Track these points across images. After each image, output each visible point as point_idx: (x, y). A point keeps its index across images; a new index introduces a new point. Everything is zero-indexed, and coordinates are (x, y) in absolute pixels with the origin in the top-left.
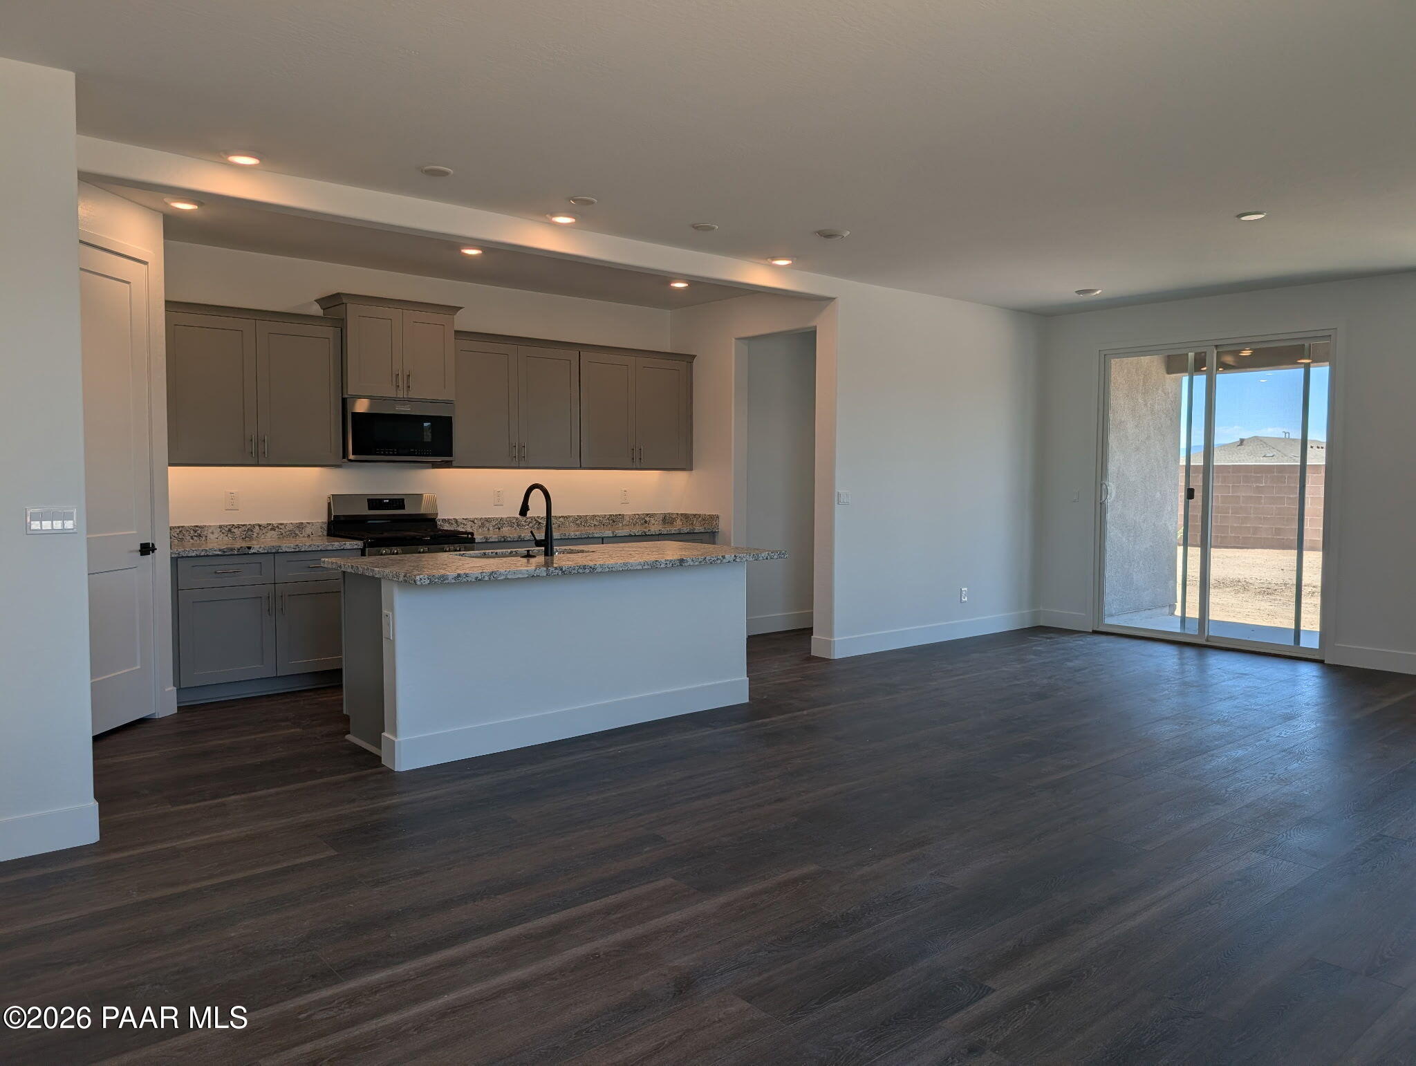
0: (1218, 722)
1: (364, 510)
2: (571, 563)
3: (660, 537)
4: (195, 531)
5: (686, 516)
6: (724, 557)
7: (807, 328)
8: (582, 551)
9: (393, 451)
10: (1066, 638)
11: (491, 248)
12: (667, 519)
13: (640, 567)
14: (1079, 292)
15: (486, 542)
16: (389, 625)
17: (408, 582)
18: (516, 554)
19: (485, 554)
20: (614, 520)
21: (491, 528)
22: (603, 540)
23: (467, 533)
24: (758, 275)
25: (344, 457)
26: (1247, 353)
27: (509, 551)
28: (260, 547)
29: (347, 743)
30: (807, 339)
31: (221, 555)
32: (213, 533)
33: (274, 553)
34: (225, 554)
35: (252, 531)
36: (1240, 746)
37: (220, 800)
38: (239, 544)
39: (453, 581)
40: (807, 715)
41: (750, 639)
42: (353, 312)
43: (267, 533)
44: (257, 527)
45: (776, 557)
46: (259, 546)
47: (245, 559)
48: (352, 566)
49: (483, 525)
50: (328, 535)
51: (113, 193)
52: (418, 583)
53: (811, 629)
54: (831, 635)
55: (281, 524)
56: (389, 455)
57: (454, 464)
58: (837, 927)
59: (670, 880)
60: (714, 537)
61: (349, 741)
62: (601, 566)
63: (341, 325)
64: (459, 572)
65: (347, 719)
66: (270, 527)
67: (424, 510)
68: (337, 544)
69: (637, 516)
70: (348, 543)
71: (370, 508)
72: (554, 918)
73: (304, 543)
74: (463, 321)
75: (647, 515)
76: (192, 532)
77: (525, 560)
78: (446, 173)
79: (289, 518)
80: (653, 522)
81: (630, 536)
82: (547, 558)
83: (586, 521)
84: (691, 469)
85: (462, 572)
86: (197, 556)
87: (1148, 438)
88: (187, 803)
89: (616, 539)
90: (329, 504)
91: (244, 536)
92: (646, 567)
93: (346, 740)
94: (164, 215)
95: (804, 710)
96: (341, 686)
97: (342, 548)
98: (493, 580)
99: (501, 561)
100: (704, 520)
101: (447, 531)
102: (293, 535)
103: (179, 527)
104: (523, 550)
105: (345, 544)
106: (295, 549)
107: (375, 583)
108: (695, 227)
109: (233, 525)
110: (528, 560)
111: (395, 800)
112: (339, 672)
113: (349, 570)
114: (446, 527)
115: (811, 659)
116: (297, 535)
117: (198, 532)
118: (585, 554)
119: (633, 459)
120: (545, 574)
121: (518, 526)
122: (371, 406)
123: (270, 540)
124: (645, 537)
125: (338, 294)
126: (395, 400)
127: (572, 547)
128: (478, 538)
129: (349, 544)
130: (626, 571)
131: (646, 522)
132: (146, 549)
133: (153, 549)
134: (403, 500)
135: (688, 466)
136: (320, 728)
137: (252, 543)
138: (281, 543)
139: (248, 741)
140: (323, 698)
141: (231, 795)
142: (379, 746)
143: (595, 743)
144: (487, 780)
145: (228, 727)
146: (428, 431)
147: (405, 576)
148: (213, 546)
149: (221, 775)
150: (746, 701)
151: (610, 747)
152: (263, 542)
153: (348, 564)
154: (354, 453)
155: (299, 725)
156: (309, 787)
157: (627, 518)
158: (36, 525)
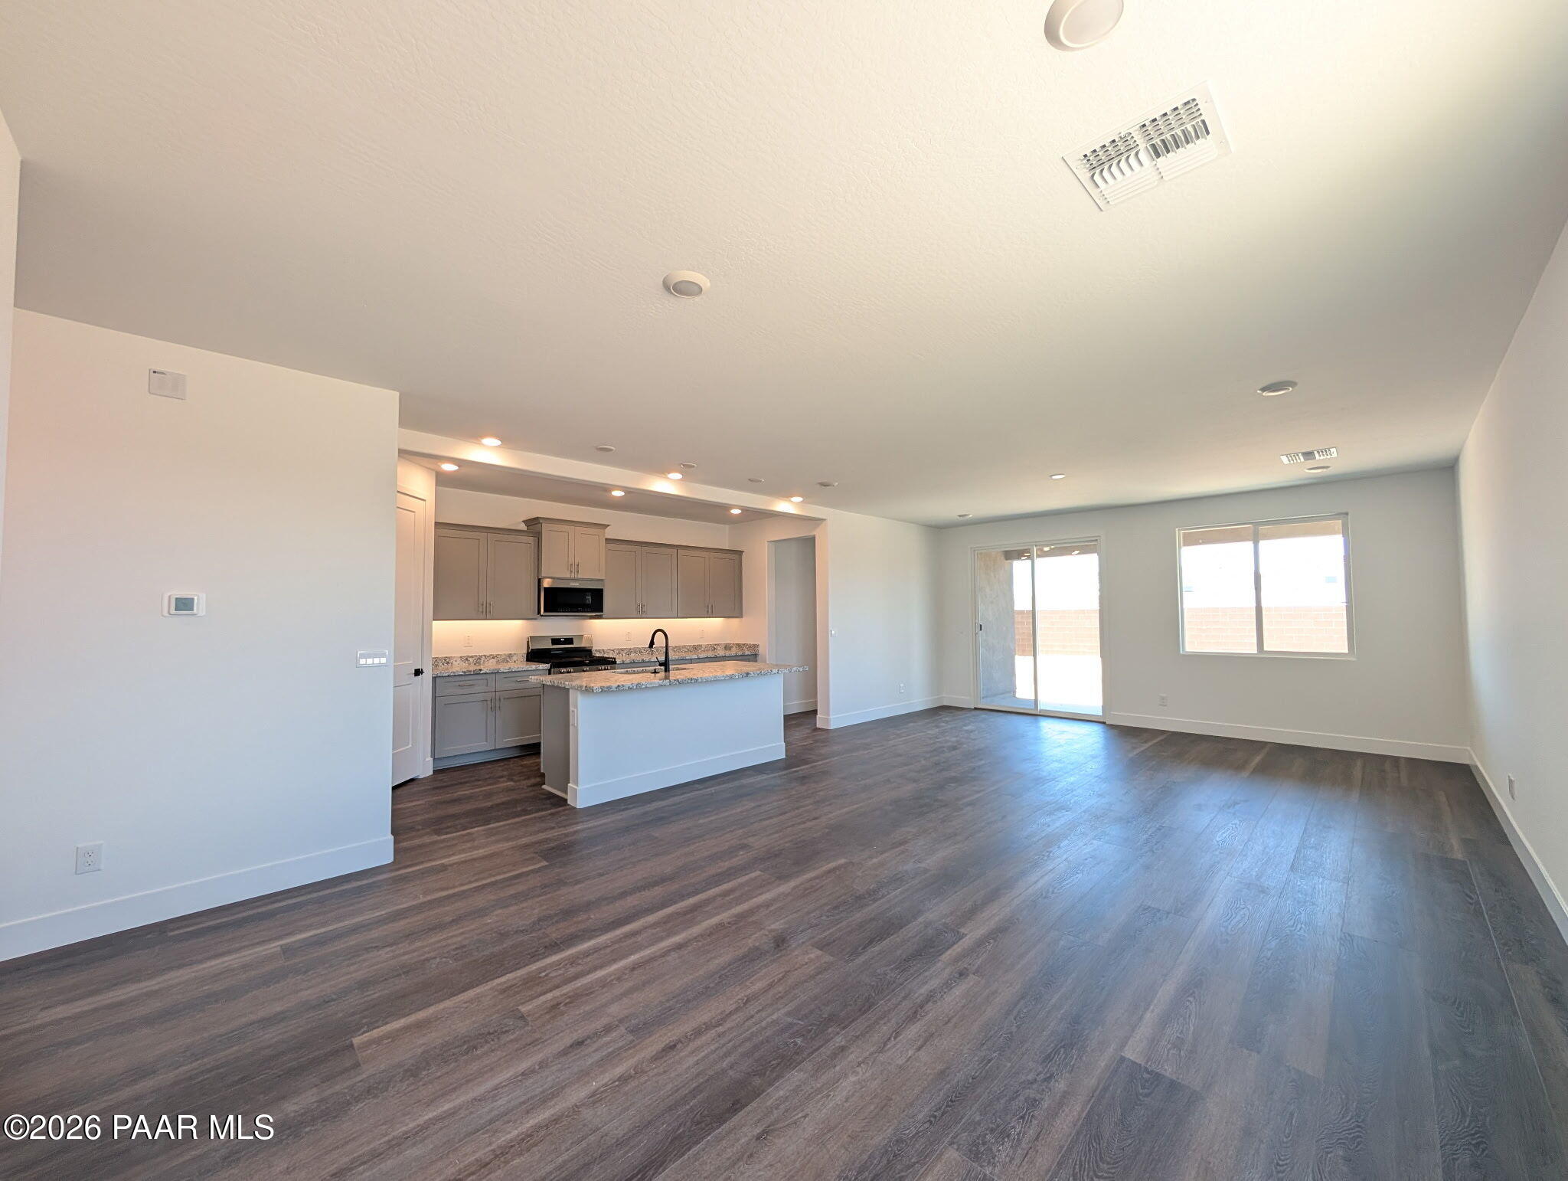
0: (1056, 761)
1: (549, 645)
2: (683, 677)
3: (724, 658)
4: (446, 661)
5: (739, 645)
6: (771, 671)
7: (809, 536)
8: (685, 669)
9: (567, 610)
10: (960, 713)
11: (628, 491)
12: (727, 647)
13: (723, 678)
14: (960, 516)
15: (623, 664)
16: (574, 717)
17: (588, 690)
18: (646, 672)
19: (627, 671)
20: (696, 648)
21: (624, 655)
22: (691, 661)
23: (612, 658)
24: (783, 506)
25: (538, 614)
26: (1046, 549)
27: (641, 669)
28: (487, 670)
29: (543, 791)
30: (810, 543)
31: (463, 675)
32: (456, 661)
33: (496, 673)
34: (465, 674)
35: (480, 659)
36: (1072, 775)
37: (468, 831)
38: (472, 668)
39: (616, 690)
40: (821, 764)
41: (785, 717)
42: (546, 528)
43: (489, 660)
44: (484, 657)
45: (800, 670)
46: (485, 669)
47: (479, 677)
48: (550, 680)
49: (619, 653)
50: (527, 661)
52: (595, 691)
53: (816, 710)
54: (829, 715)
55: (499, 655)
56: (565, 612)
57: (604, 616)
58: (865, 898)
59: (758, 873)
60: (756, 658)
62: (700, 678)
63: (538, 536)
65: (543, 775)
66: (491, 657)
67: (584, 644)
68: (533, 666)
69: (710, 646)
71: (553, 644)
72: (692, 901)
73: (514, 667)
74: (610, 533)
75: (715, 645)
76: (444, 661)
77: (653, 675)
78: (611, 450)
79: (502, 651)
80: (718, 649)
81: (707, 658)
82: (666, 673)
83: (680, 649)
84: (741, 617)
85: (620, 684)
86: (448, 676)
87: (997, 596)
88: (447, 833)
89: (699, 660)
90: (528, 642)
91: (476, 663)
92: (727, 678)
93: (544, 789)
94: (436, 473)
95: (819, 761)
96: (540, 753)
97: (537, 669)
98: (639, 688)
99: (640, 676)
100: (749, 647)
101: (598, 657)
102: (505, 661)
103: (435, 658)
104: (652, 669)
105: (539, 667)
106: (509, 670)
107: (565, 691)
108: (749, 480)
109: (469, 656)
110: (655, 676)
111: (579, 827)
112: (538, 745)
113: (548, 683)
114: (598, 655)
115: (817, 729)
116: (507, 661)
117: (448, 661)
118: (688, 671)
119: (708, 611)
120: (668, 684)
121: (642, 653)
122: (553, 583)
123: (491, 665)
124: (716, 659)
125: (536, 517)
126: (570, 579)
127: (678, 666)
128: (618, 661)
129: (542, 666)
130: (716, 681)
131: (714, 649)
132: (418, 672)
133: (422, 672)
134: (572, 639)
135: (740, 615)
136: (526, 781)
137: (482, 667)
138: (500, 666)
139: (481, 791)
140: (528, 762)
141: (475, 827)
142: (566, 792)
143: (697, 786)
144: (634, 812)
145: (466, 782)
146: (589, 598)
147: (586, 687)
148: (458, 669)
149: (466, 814)
150: (784, 757)
151: (706, 788)
152: (488, 667)
153: (548, 679)
154: (545, 611)
155: (512, 780)
156: (524, 820)
157: (704, 647)
158: (362, 661)
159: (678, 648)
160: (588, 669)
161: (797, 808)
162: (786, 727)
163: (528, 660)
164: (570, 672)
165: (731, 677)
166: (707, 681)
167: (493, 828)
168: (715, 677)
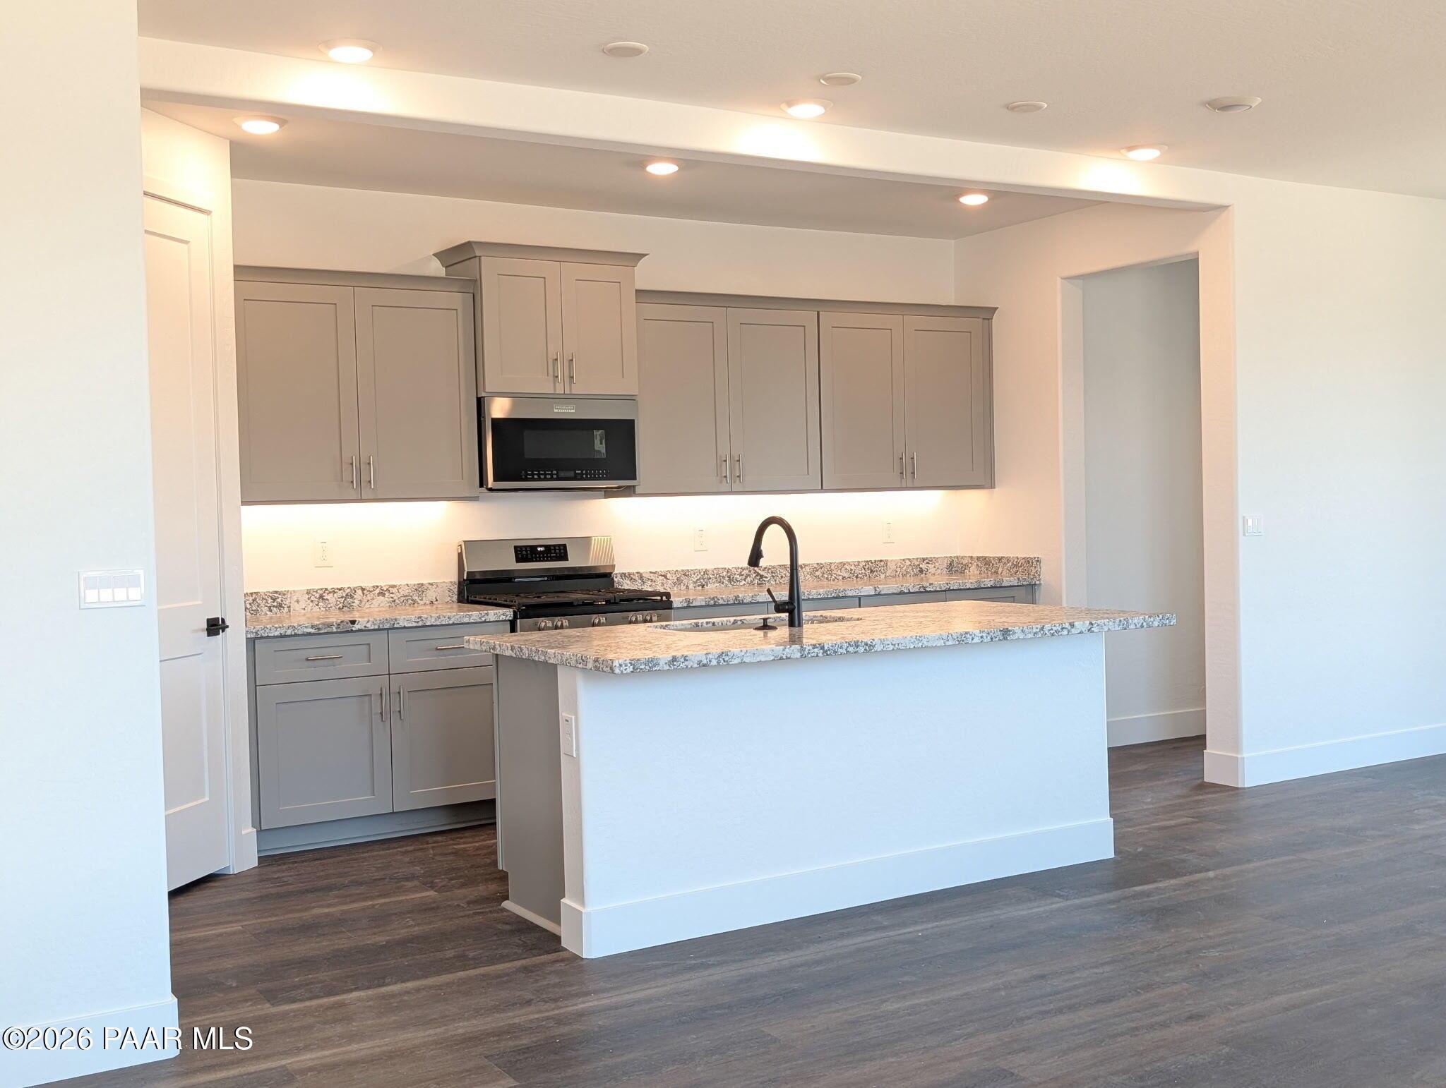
1: (508, 563)
2: (835, 638)
3: (947, 594)
4: (274, 600)
5: (986, 561)
6: (1072, 625)
7: (1182, 256)
8: (841, 619)
9: (552, 475)
11: (690, 161)
12: (955, 566)
13: (941, 643)
15: (688, 607)
16: (570, 734)
17: (601, 669)
18: (744, 625)
19: (697, 625)
20: (873, 568)
21: (691, 586)
22: (860, 601)
23: (661, 594)
25: (481, 486)
27: (732, 619)
28: (368, 622)
29: (505, 914)
31: (314, 634)
32: (298, 601)
33: (388, 629)
34: (319, 632)
35: (352, 597)
37: (338, 998)
38: (335, 618)
39: (667, 667)
40: (1216, 878)
41: (1112, 751)
42: (490, 267)
43: (373, 599)
44: (359, 592)
45: (1156, 624)
46: (366, 619)
47: (348, 639)
48: (512, 646)
49: (679, 582)
50: (460, 601)
51: (167, 116)
52: (617, 671)
53: (1203, 737)
54: (1238, 750)
55: (394, 586)
56: (545, 479)
57: (638, 490)
60: (1033, 593)
61: (507, 911)
62: (882, 642)
63: (473, 289)
64: (675, 654)
65: (503, 877)
66: (377, 591)
67: (593, 560)
68: (476, 614)
69: (908, 563)
70: (491, 612)
71: (518, 560)
73: (428, 613)
74: (647, 276)
75: (924, 560)
76: (270, 601)
77: (761, 633)
78: (641, 52)
79: (405, 578)
80: (932, 570)
81: (902, 593)
82: (792, 628)
83: (830, 572)
84: (992, 486)
85: (678, 654)
86: (281, 636)
89: (880, 599)
90: (460, 555)
91: (341, 605)
92: (950, 643)
93: (504, 910)
94: (232, 143)
95: (1209, 870)
96: (494, 825)
97: (483, 619)
98: (722, 663)
99: (727, 636)
100: (1016, 566)
101: (629, 590)
102: (410, 601)
103: (252, 594)
104: (757, 619)
105: (487, 614)
106: (418, 622)
107: (550, 670)
108: (1011, 108)
109: (326, 589)
110: (765, 636)
112: (489, 805)
113: (508, 653)
114: (627, 585)
115: (1204, 787)
116: (414, 602)
117: (279, 600)
118: (848, 624)
119: (902, 473)
120: (798, 655)
121: (730, 581)
122: (514, 407)
123: (377, 610)
124: (924, 595)
125: (469, 242)
126: (554, 398)
127: (825, 613)
128: (677, 601)
129: (494, 614)
130: (920, 649)
131: (921, 571)
132: (215, 627)
133: (224, 627)
134: (565, 546)
135: (987, 482)
136: (463, 891)
137: (355, 616)
138: (396, 615)
139: (363, 909)
140: (469, 844)
141: (351, 991)
142: (556, 918)
143: (879, 918)
144: (718, 974)
145: (329, 888)
146: (600, 446)
147: (596, 660)
148: (302, 620)
149: (336, 959)
150: (1111, 855)
151: (905, 925)
152: (371, 613)
153: (507, 643)
154: (495, 479)
155: (432, 886)
156: (462, 982)
157: (892, 566)
158: (91, 596)
159: (825, 571)
160: (603, 620)
161: (1148, 987)
162: (1114, 779)
163: (461, 599)
164: (562, 627)
165: (962, 641)
166: (898, 650)
167: (393, 996)
168: (918, 639)
